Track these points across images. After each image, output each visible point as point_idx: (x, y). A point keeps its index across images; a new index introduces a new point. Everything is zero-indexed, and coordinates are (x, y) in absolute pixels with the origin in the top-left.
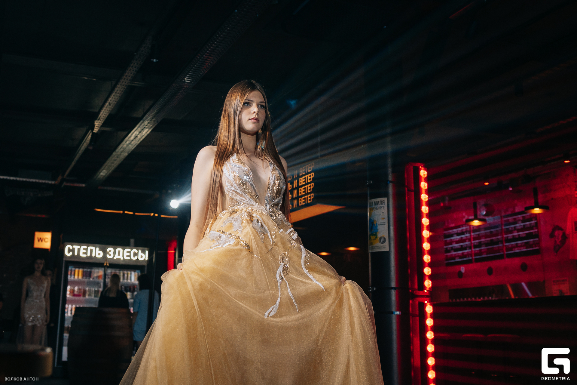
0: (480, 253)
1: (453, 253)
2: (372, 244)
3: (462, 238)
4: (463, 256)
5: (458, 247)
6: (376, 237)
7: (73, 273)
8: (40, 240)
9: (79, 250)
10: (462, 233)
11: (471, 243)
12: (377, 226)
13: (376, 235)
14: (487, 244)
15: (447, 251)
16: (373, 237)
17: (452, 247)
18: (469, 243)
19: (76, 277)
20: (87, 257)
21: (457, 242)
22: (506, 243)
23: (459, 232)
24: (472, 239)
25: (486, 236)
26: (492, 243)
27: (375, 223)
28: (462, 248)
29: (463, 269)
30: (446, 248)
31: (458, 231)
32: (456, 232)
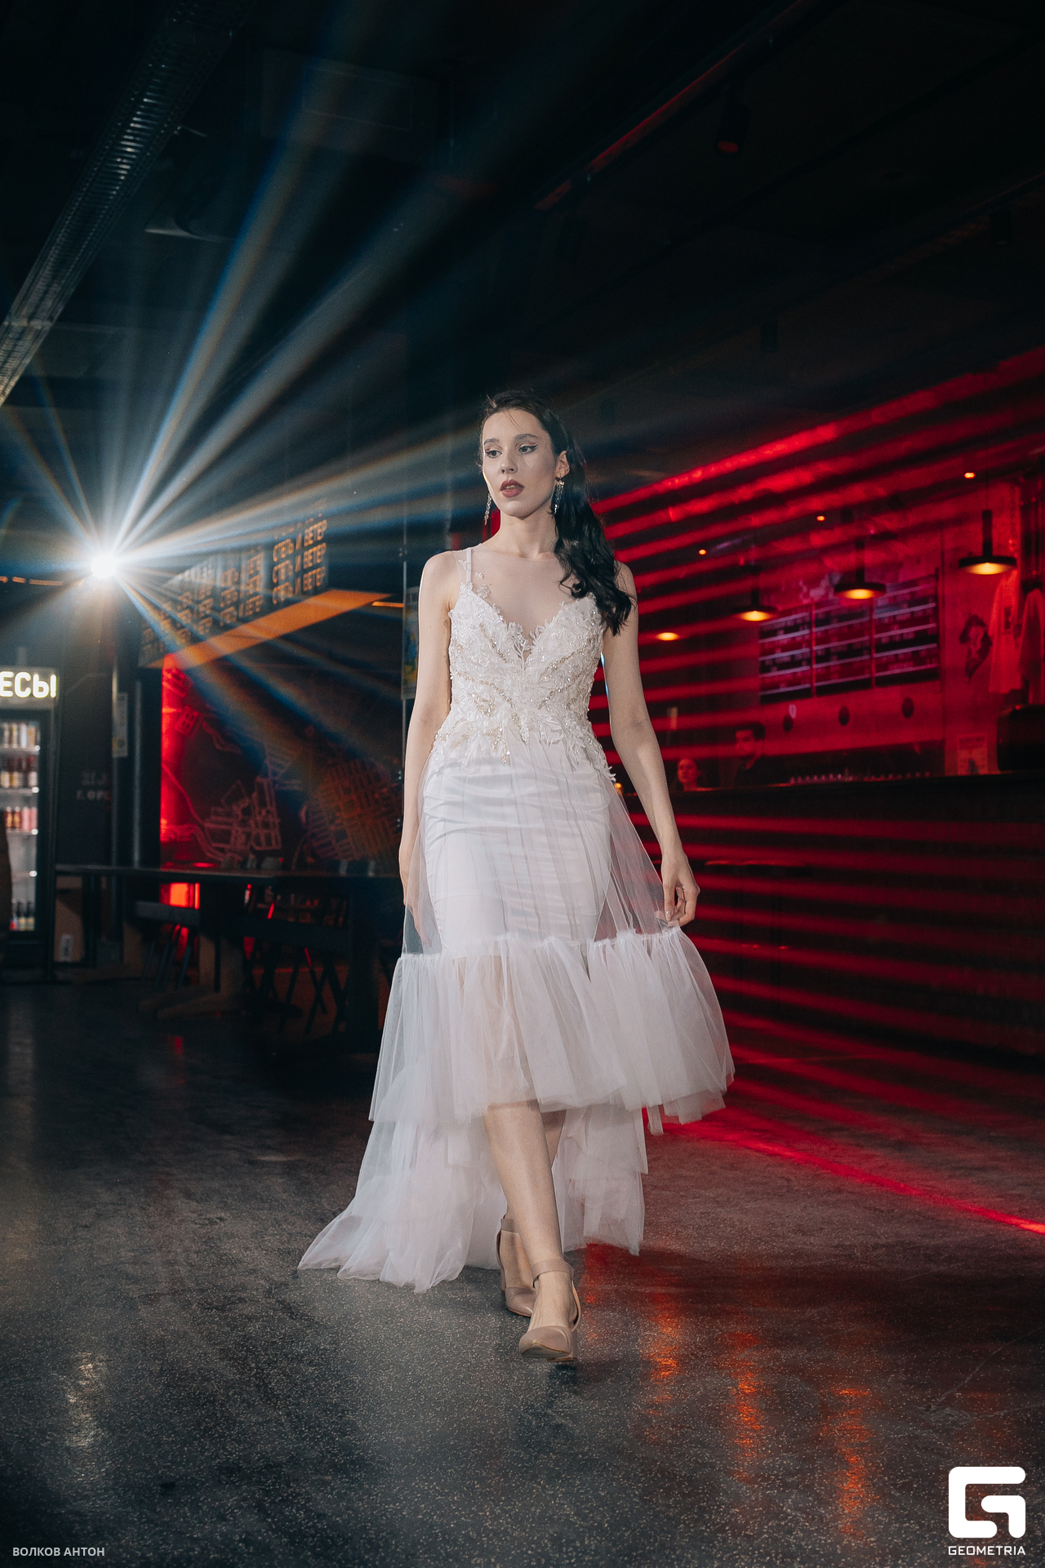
0: (826, 674)
1: (775, 673)
3: (794, 638)
4: (794, 680)
5: (786, 660)
10: (795, 627)
11: (812, 651)
14: (841, 655)
15: (765, 668)
17: (774, 660)
18: (808, 650)
21: (785, 647)
22: (877, 652)
23: (789, 624)
24: (814, 643)
25: (841, 635)
26: (851, 651)
28: (794, 662)
29: (793, 710)
30: (763, 662)
31: (786, 622)
32: (783, 624)
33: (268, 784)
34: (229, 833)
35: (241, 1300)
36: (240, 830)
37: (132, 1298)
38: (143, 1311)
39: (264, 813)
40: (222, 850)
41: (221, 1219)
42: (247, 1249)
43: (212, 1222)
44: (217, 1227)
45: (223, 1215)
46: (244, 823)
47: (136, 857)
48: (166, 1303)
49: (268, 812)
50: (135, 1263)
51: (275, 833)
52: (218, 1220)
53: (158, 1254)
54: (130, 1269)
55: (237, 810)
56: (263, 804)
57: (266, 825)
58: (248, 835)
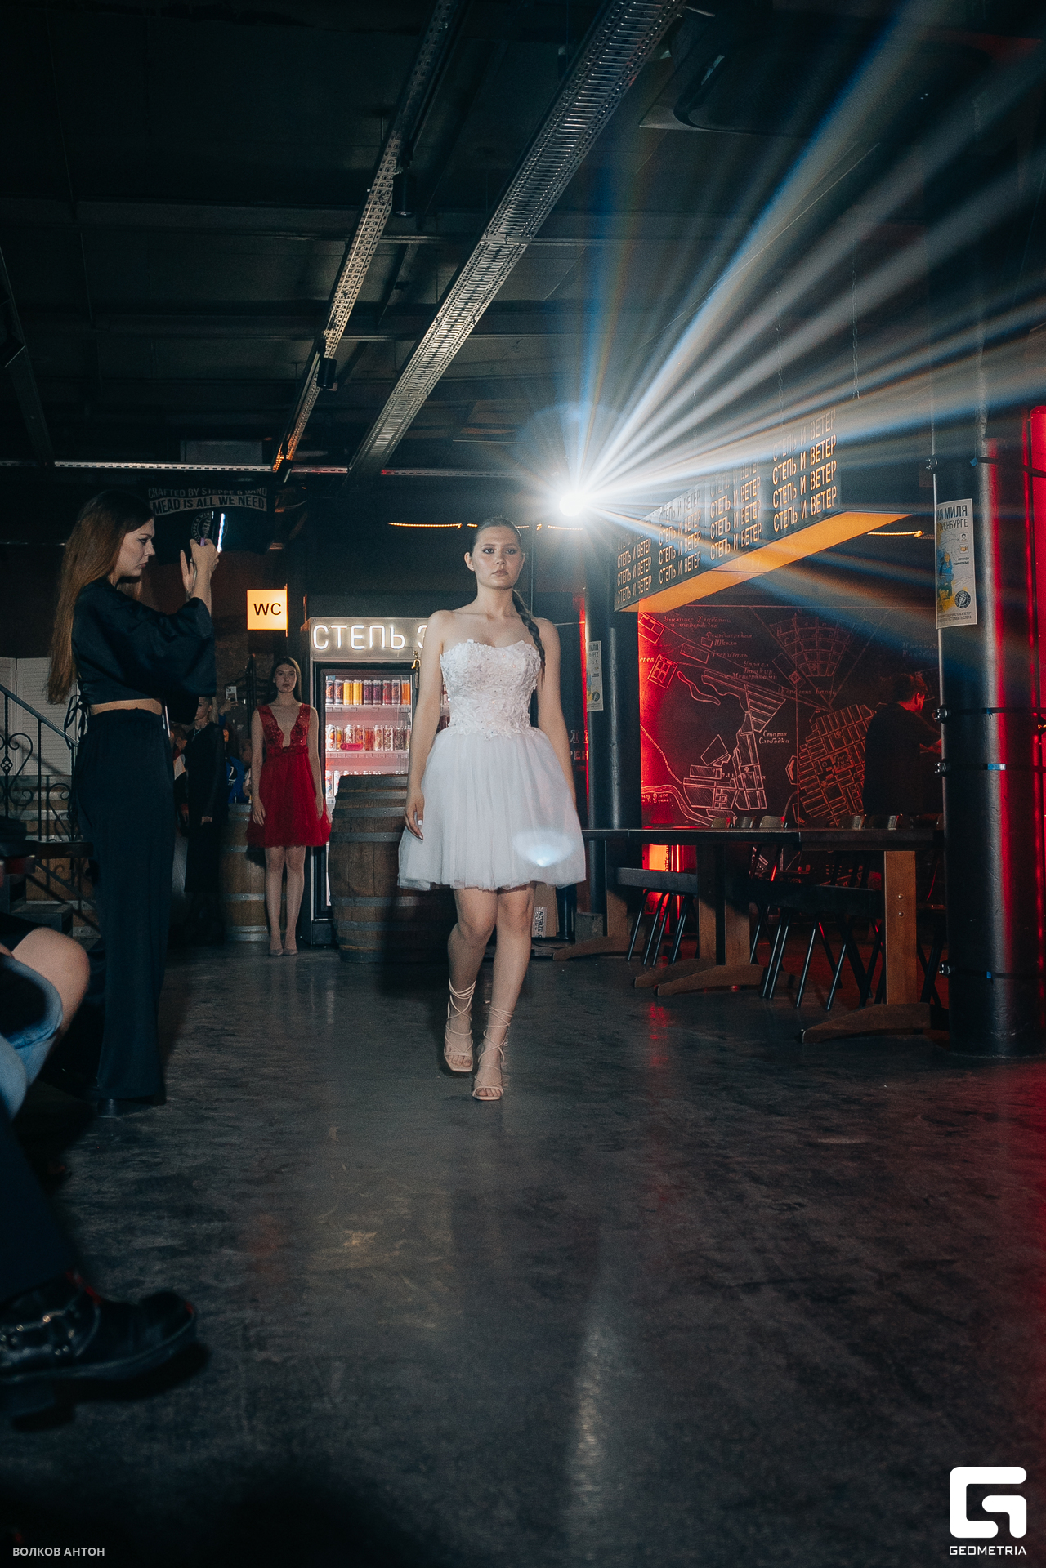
2: (941, 608)
6: (950, 593)
7: (337, 693)
8: (261, 609)
9: (346, 635)
12: (951, 568)
13: (949, 588)
16: (944, 593)
19: (346, 701)
20: (367, 653)
27: (947, 560)
33: (751, 737)
34: (710, 792)
35: (852, 1291)
36: (722, 789)
37: (730, 1287)
38: (747, 1301)
39: (747, 770)
40: (703, 812)
41: (800, 1205)
42: (840, 1237)
43: (790, 1208)
44: (796, 1213)
45: (800, 1200)
46: (725, 781)
47: (616, 820)
48: (769, 1293)
49: (751, 768)
50: (720, 1249)
51: (760, 791)
52: (797, 1206)
53: (744, 1241)
54: (717, 1256)
55: (717, 767)
56: (746, 760)
57: (750, 783)
58: (731, 795)
